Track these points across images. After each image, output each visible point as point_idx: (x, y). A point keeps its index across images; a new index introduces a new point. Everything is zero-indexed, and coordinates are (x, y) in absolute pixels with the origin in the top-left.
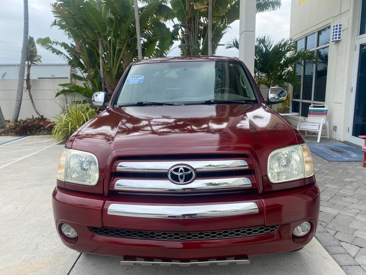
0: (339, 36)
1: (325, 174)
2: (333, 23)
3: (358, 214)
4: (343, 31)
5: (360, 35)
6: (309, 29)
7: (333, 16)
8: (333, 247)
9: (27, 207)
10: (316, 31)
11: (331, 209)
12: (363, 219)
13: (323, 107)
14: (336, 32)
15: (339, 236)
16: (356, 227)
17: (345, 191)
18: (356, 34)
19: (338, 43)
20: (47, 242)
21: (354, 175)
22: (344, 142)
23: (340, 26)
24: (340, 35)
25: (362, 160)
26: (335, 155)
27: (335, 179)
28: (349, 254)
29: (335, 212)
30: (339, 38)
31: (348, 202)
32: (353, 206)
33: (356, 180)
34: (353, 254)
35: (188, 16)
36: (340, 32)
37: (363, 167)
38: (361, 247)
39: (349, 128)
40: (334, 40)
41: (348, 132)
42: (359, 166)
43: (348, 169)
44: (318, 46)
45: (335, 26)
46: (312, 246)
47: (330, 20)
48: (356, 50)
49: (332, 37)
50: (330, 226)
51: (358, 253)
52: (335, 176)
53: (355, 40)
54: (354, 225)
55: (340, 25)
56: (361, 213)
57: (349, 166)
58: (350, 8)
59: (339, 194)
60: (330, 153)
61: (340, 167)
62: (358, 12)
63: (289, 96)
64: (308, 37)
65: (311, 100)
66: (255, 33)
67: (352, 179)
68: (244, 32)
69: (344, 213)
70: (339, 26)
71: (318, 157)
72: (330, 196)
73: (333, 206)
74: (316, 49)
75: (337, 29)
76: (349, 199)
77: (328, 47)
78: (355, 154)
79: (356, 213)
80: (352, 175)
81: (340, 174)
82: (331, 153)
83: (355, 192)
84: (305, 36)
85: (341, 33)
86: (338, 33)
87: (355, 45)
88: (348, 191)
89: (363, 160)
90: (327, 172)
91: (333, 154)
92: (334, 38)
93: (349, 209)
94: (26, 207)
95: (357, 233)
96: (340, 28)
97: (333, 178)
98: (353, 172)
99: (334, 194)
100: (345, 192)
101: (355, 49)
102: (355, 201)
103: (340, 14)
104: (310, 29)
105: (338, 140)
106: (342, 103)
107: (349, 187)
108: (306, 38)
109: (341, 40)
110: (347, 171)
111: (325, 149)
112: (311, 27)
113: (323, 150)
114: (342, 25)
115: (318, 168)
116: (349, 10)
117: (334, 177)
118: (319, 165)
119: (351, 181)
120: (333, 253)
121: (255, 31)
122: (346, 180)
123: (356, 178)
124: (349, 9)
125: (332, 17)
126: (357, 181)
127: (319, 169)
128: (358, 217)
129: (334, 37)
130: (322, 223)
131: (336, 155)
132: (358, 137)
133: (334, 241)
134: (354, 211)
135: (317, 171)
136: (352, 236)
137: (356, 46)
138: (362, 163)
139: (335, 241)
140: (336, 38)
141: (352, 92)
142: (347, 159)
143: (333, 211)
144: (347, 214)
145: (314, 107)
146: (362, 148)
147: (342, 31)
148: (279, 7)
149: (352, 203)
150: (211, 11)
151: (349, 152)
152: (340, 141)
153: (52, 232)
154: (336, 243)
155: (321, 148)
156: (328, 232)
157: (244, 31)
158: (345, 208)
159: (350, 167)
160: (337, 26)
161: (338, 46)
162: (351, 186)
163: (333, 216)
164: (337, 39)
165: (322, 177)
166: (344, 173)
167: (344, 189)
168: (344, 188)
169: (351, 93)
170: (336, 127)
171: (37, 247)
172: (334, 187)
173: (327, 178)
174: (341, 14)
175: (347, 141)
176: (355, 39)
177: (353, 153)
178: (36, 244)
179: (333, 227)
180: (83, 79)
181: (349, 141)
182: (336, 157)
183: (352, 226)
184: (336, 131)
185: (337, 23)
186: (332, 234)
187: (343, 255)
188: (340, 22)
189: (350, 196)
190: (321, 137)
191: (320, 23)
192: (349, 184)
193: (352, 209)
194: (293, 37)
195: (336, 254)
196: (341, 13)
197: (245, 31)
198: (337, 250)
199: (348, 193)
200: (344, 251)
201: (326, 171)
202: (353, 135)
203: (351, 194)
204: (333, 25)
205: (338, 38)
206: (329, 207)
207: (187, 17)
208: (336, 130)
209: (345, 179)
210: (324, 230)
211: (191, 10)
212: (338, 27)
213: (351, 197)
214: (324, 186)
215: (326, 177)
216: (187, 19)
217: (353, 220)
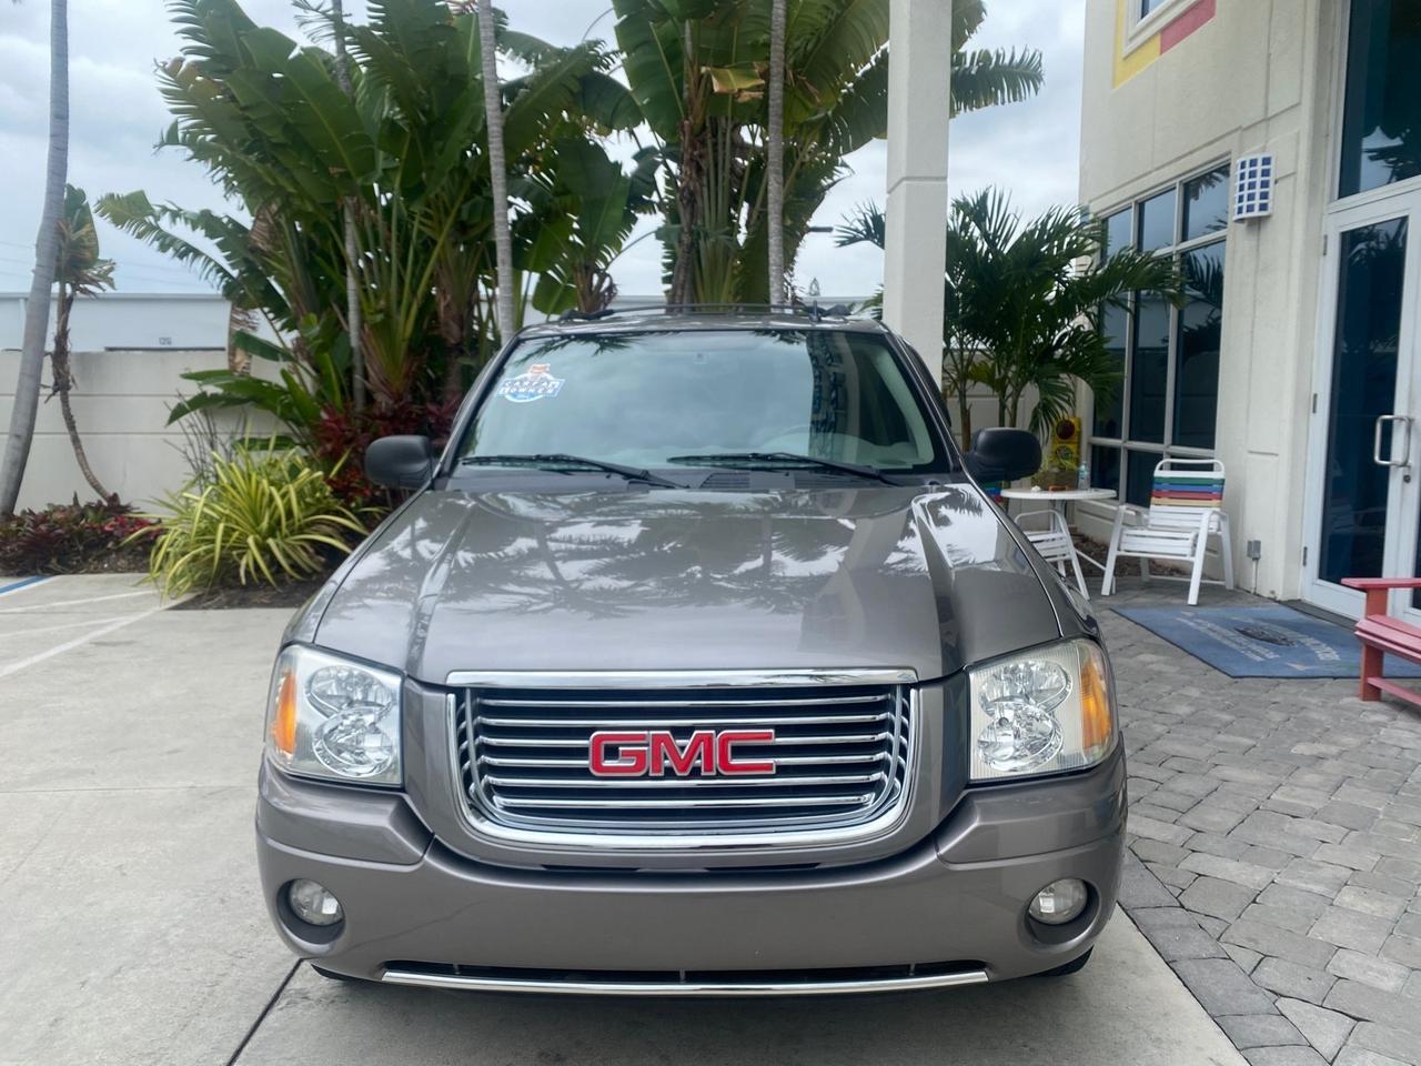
0: (1264, 201)
1: (1218, 725)
2: (1241, 152)
3: (1346, 884)
4: (1276, 182)
5: (1340, 196)
6: (1150, 172)
7: (1240, 127)
8: (1245, 1019)
9: (24, 865)
10: (1178, 180)
11: (1242, 864)
12: (1364, 906)
13: (1209, 468)
14: (1252, 186)
15: (1271, 975)
16: (1336, 936)
17: (1293, 794)
18: (1327, 192)
19: (1259, 228)
20: (98, 1007)
21: (1328, 730)
22: (1289, 601)
23: (1263, 164)
24: (1264, 196)
25: (1355, 674)
26: (1253, 652)
27: (1254, 746)
28: (1311, 1046)
29: (1258, 878)
30: (1263, 207)
31: (1306, 838)
32: (1327, 852)
33: (1334, 750)
34: (1327, 1045)
35: (690, 118)
36: (1265, 184)
37: (1364, 700)
38: (1358, 1020)
39: (1306, 549)
40: (1245, 215)
41: (1305, 564)
42: (1347, 696)
43: (1303, 708)
44: (1184, 238)
45: (1248, 164)
46: (1166, 1015)
47: (1227, 139)
48: (1325, 254)
49: (1237, 205)
50: (1238, 933)
51: (1344, 1044)
52: (1257, 735)
53: (1321, 219)
54: (1330, 930)
55: (1266, 161)
56: (1356, 879)
57: (1309, 695)
58: (1301, 95)
59: (1270, 805)
60: (1234, 646)
61: (1275, 700)
62: (1332, 111)
63: (1080, 426)
64: (1147, 204)
65: (1161, 441)
66: (946, 186)
67: (1321, 748)
68: (905, 183)
69: (1290, 881)
70: (1260, 162)
71: (1192, 662)
72: (1238, 813)
73: (1249, 851)
74: (1179, 248)
75: (1252, 174)
76: (1307, 827)
77: (1222, 240)
78: (1329, 649)
79: (1338, 882)
80: (1318, 730)
81: (1273, 726)
82: (1241, 644)
83: (1333, 798)
84: (1136, 202)
85: (1270, 190)
86: (1258, 190)
87: (1323, 234)
88: (1305, 791)
89: (1361, 672)
90: (1226, 717)
91: (1249, 649)
92: (1244, 210)
93: (1310, 865)
94: (22, 862)
95: (1344, 964)
96: (1266, 173)
97: (1250, 742)
98: (1323, 718)
99: (1252, 807)
100: (1294, 797)
101: (1322, 250)
102: (1336, 831)
103: (1262, 120)
104: (1154, 173)
105: (1266, 594)
106: (1277, 455)
107: (1310, 778)
108: (1141, 206)
109: (1268, 217)
110: (1302, 714)
111: (1217, 628)
112: (1156, 166)
113: (1211, 634)
114: (1273, 161)
115: (1190, 705)
116: (1297, 105)
117: (1251, 738)
118: (1194, 692)
119: (1315, 752)
120: (1248, 1045)
121: (945, 178)
122: (1301, 749)
123: (1335, 743)
124: (1297, 101)
125: (1236, 130)
126: (1340, 754)
127: (1193, 709)
128: (1347, 897)
129: (1245, 203)
130: (1207, 923)
131: (1262, 654)
132: (1339, 583)
133: (1253, 996)
134: (1328, 872)
135: (1188, 716)
136: (1324, 974)
137: (1326, 237)
138: (1358, 685)
139: (1257, 993)
140: (1250, 209)
141: (1314, 411)
142: (1300, 668)
143: (1248, 875)
144: (1304, 886)
145: (1174, 467)
146: (1358, 625)
147: (1272, 184)
148: (1036, 90)
149: (1323, 842)
150: (779, 101)
151: (1309, 641)
152: (1274, 600)
153: (121, 967)
154: (1261, 1001)
155: (1200, 624)
156: (1230, 959)
157: (904, 175)
158: (1296, 860)
159: (1314, 701)
160: (1253, 163)
162: (1315, 776)
163: (1250, 893)
164: (1256, 213)
165: (1207, 740)
166: (1290, 725)
167: (1291, 784)
168: (1291, 780)
169: (1312, 414)
170: (1258, 544)
171: (53, 1029)
172: (1253, 776)
173: (1225, 743)
174: (1267, 120)
175: (1299, 598)
176: (1322, 214)
177: (1324, 645)
178: (52, 1019)
179: (1250, 940)
180: (279, 355)
181: (1308, 599)
182: (1259, 659)
183: (1320, 933)
184: (1256, 559)
185: (1255, 152)
186: (1244, 966)
187: (1288, 1051)
188: (1264, 149)
189: (1314, 814)
190: (1201, 584)
191: (1191, 153)
192: (1309, 766)
193: (1321, 864)
194: (1090, 202)
195: (1262, 1047)
196: (1270, 114)
197: (907, 178)
198: (1264, 1031)
199: (1305, 803)
200: (1290, 1037)
201: (1218, 715)
202: (1321, 577)
203: (1317, 806)
204: (1239, 161)
205: (1257, 208)
206: (1232, 858)
207: (686, 122)
208: (1257, 556)
209: (1293, 746)
210: (1212, 951)
211: (704, 96)
212: (1259, 168)
213: (1318, 819)
214: (1214, 772)
215: (1222, 737)
216: (686, 129)
217: (1328, 908)
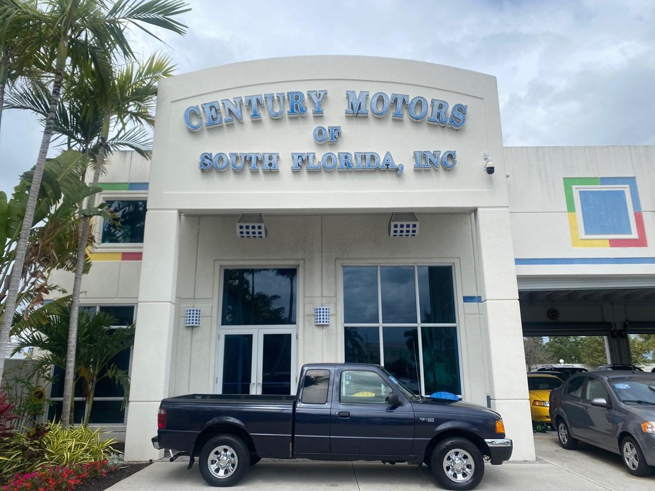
2: (180, 305)
5: (222, 325)
7: (180, 297)
14: (193, 317)
18: (219, 323)
36: (198, 317)
45: (192, 311)
48: (219, 339)
58: (213, 297)
86: (195, 319)
124: (211, 297)
137: (219, 335)
141: (217, 383)
161: (192, 332)
196: (196, 298)
